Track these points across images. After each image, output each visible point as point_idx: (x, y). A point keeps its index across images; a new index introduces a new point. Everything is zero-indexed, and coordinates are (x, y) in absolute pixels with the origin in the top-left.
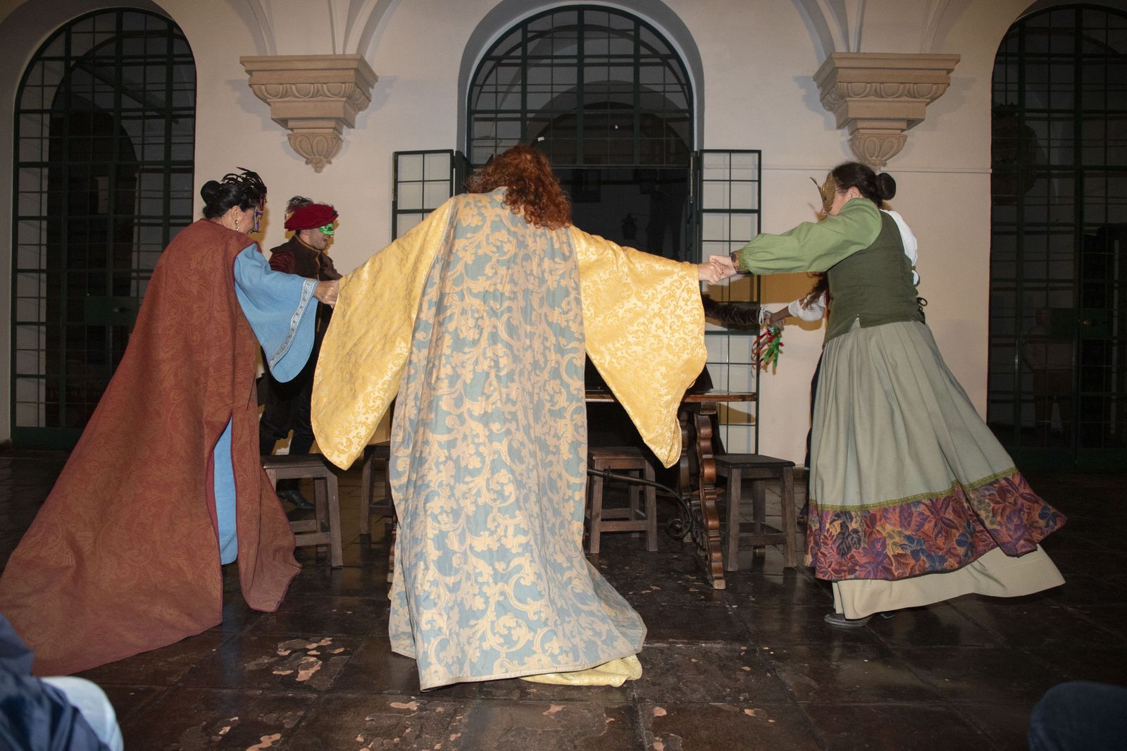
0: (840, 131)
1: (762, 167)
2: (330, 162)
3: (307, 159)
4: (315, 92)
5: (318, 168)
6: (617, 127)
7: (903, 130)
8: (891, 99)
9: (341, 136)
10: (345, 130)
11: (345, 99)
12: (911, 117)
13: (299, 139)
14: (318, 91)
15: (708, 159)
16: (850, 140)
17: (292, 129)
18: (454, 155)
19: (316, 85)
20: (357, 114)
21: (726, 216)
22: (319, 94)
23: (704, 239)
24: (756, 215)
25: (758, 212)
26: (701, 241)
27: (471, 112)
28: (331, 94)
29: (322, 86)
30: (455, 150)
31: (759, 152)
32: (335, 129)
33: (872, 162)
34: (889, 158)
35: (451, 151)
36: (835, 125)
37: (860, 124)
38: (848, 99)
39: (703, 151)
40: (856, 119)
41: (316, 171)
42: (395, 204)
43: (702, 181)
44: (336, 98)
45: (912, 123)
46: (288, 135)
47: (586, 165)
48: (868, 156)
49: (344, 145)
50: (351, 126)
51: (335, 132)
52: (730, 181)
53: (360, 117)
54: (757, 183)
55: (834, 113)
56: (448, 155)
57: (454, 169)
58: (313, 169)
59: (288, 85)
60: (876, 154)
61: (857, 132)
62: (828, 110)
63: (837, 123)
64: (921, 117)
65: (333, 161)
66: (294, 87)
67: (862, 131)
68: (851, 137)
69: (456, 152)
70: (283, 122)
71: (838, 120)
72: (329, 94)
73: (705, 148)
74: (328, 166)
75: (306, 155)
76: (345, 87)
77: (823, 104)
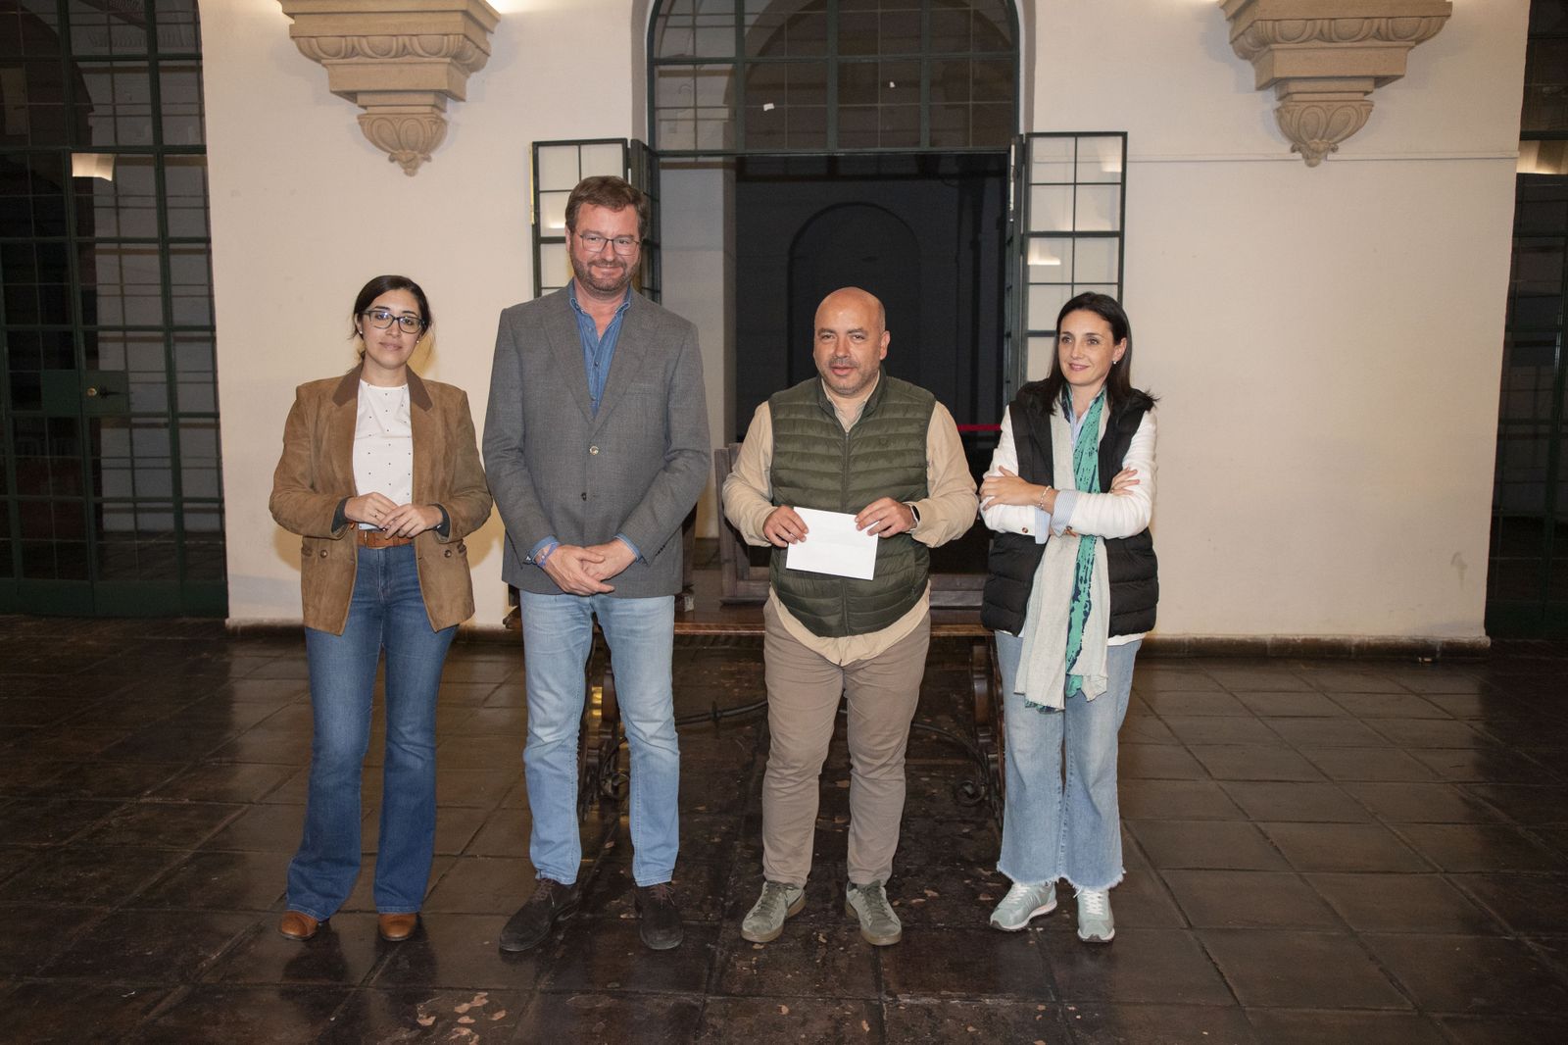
0: (1260, 94)
1: (1128, 159)
2: (428, 159)
3: (392, 154)
4: (401, 49)
5: (410, 167)
6: (892, 85)
7: (1367, 93)
8: (1349, 44)
9: (444, 116)
10: (450, 105)
11: (448, 60)
12: (1381, 73)
13: (376, 124)
14: (404, 46)
15: (1038, 147)
16: (1278, 110)
17: (365, 107)
18: (629, 146)
19: (400, 38)
20: (468, 77)
21: (1068, 241)
22: (406, 52)
23: (1031, 281)
24: (1116, 240)
25: (1120, 235)
26: (1026, 284)
27: (653, 62)
28: (427, 53)
29: (410, 40)
30: (630, 138)
31: (1124, 135)
32: (434, 106)
33: (1312, 146)
34: (1342, 140)
35: (623, 141)
36: (1253, 83)
37: (1293, 87)
38: (1273, 46)
39: (1031, 135)
40: (1287, 80)
41: (406, 173)
42: (536, 227)
43: (1028, 185)
44: (434, 59)
45: (1381, 81)
46: (359, 117)
47: (842, 150)
48: (1305, 138)
49: (450, 130)
50: (459, 98)
51: (435, 110)
52: (1075, 184)
53: (473, 82)
54: (1119, 187)
55: (1253, 64)
56: (619, 148)
57: (630, 170)
58: (403, 171)
59: (355, 38)
60: (1320, 134)
61: (1288, 98)
62: (1242, 58)
63: (1257, 82)
64: (1399, 73)
65: (433, 155)
66: (364, 41)
67: (1297, 97)
68: (1279, 104)
69: (632, 141)
70: (351, 96)
71: (1258, 76)
72: (421, 52)
73: (1036, 130)
74: (426, 164)
75: (389, 149)
76: (448, 41)
77: (1234, 47)
